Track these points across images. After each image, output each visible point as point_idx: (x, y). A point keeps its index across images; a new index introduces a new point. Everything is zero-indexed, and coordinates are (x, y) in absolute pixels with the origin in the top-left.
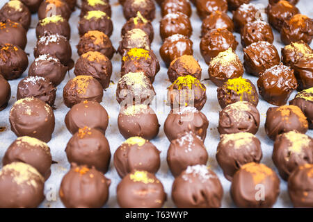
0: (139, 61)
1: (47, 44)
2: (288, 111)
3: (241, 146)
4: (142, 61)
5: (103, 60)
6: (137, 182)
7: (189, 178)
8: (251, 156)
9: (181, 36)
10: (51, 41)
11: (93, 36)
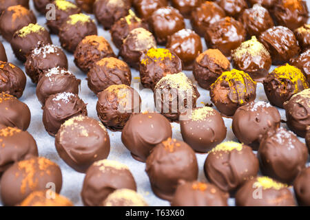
0: (164, 62)
1: (45, 56)
4: (168, 62)
10: (48, 52)
11: (94, 42)
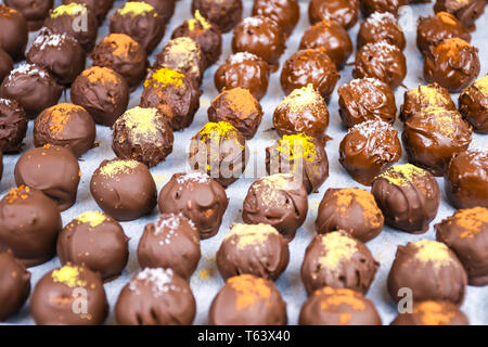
0: (164, 90)
1: (42, 48)
2: (350, 198)
3: (248, 246)
4: (169, 90)
5: (112, 83)
6: (58, 282)
7: (138, 286)
8: (261, 263)
9: (249, 56)
10: (50, 43)
11: (114, 43)
